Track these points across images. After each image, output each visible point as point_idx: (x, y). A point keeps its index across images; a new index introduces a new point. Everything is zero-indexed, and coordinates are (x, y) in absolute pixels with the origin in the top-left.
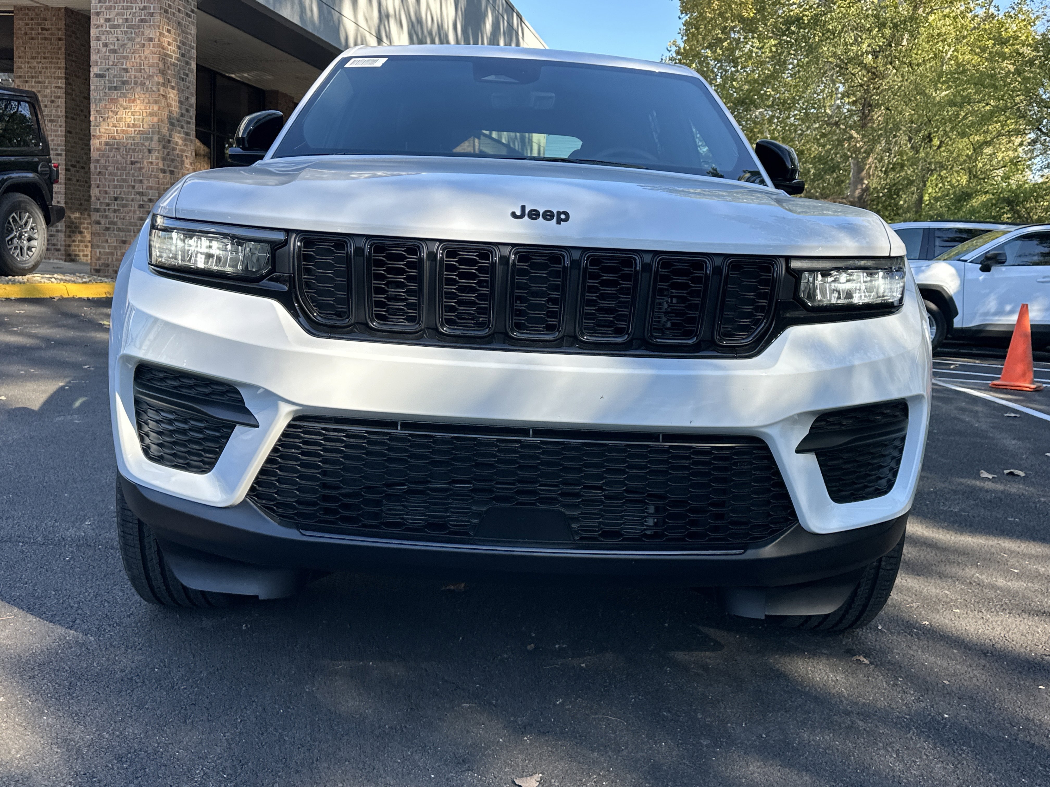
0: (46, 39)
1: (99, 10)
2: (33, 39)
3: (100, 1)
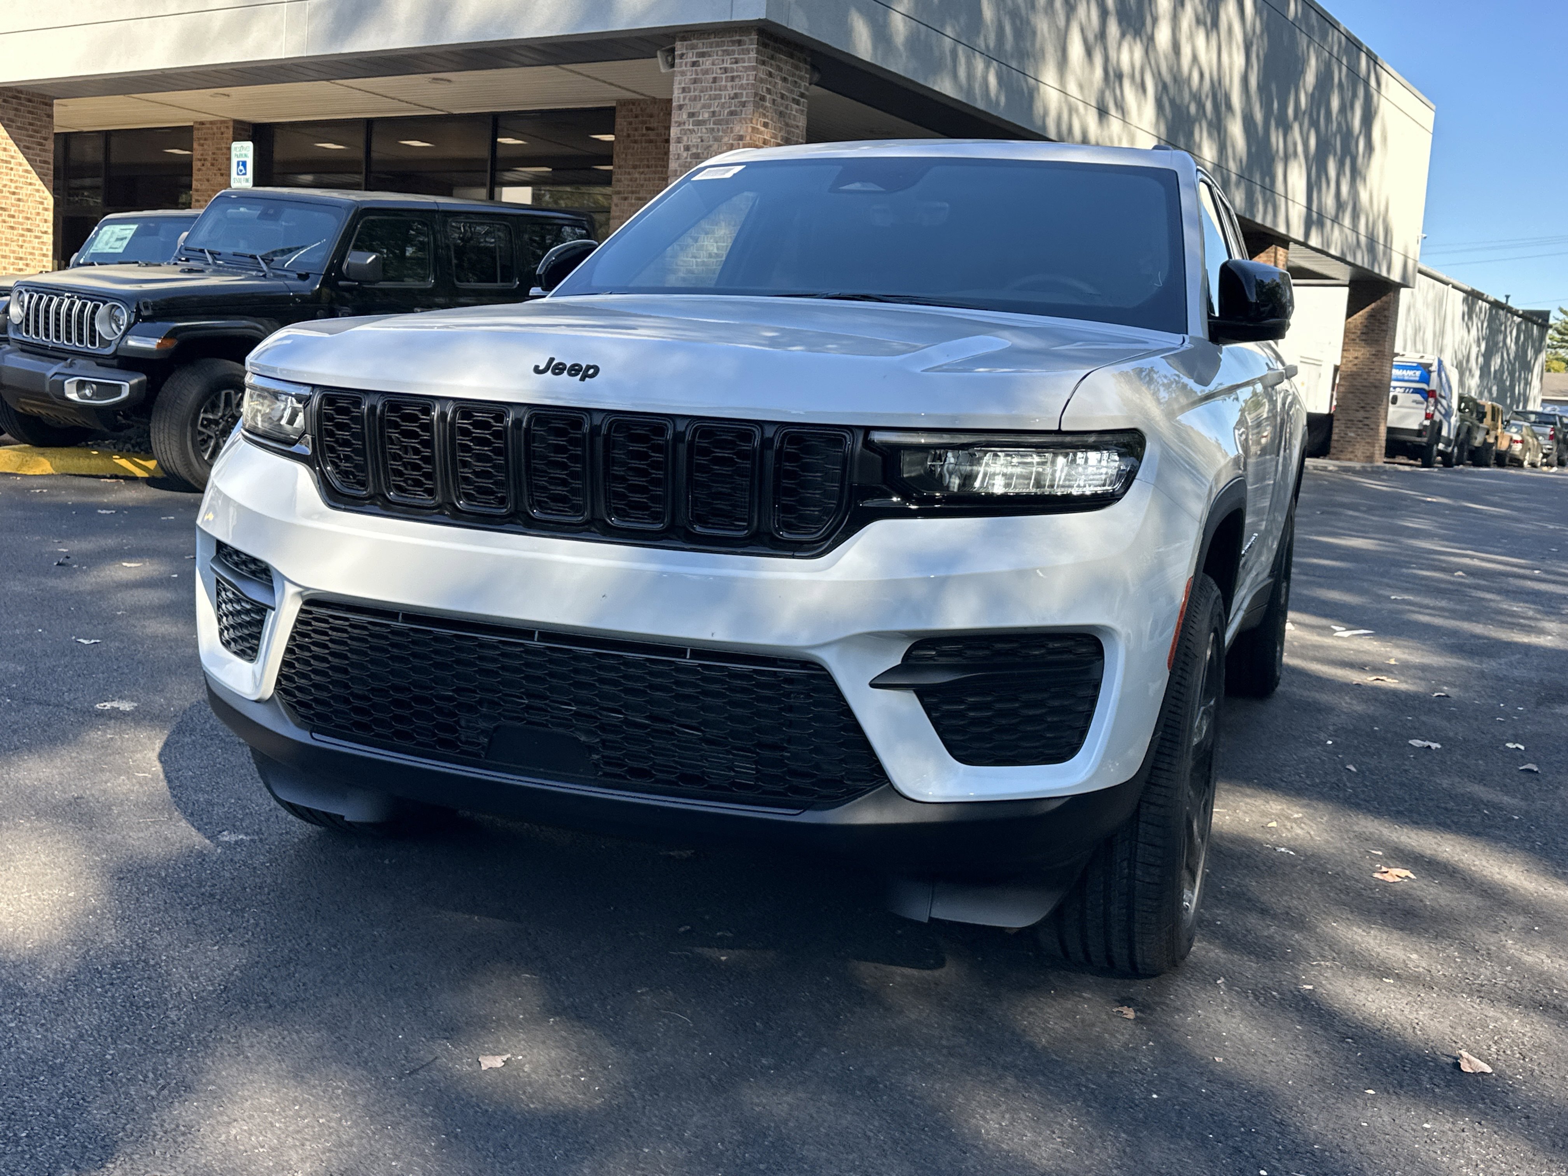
0: (651, 141)
1: (682, 103)
2: (636, 142)
3: (684, 90)
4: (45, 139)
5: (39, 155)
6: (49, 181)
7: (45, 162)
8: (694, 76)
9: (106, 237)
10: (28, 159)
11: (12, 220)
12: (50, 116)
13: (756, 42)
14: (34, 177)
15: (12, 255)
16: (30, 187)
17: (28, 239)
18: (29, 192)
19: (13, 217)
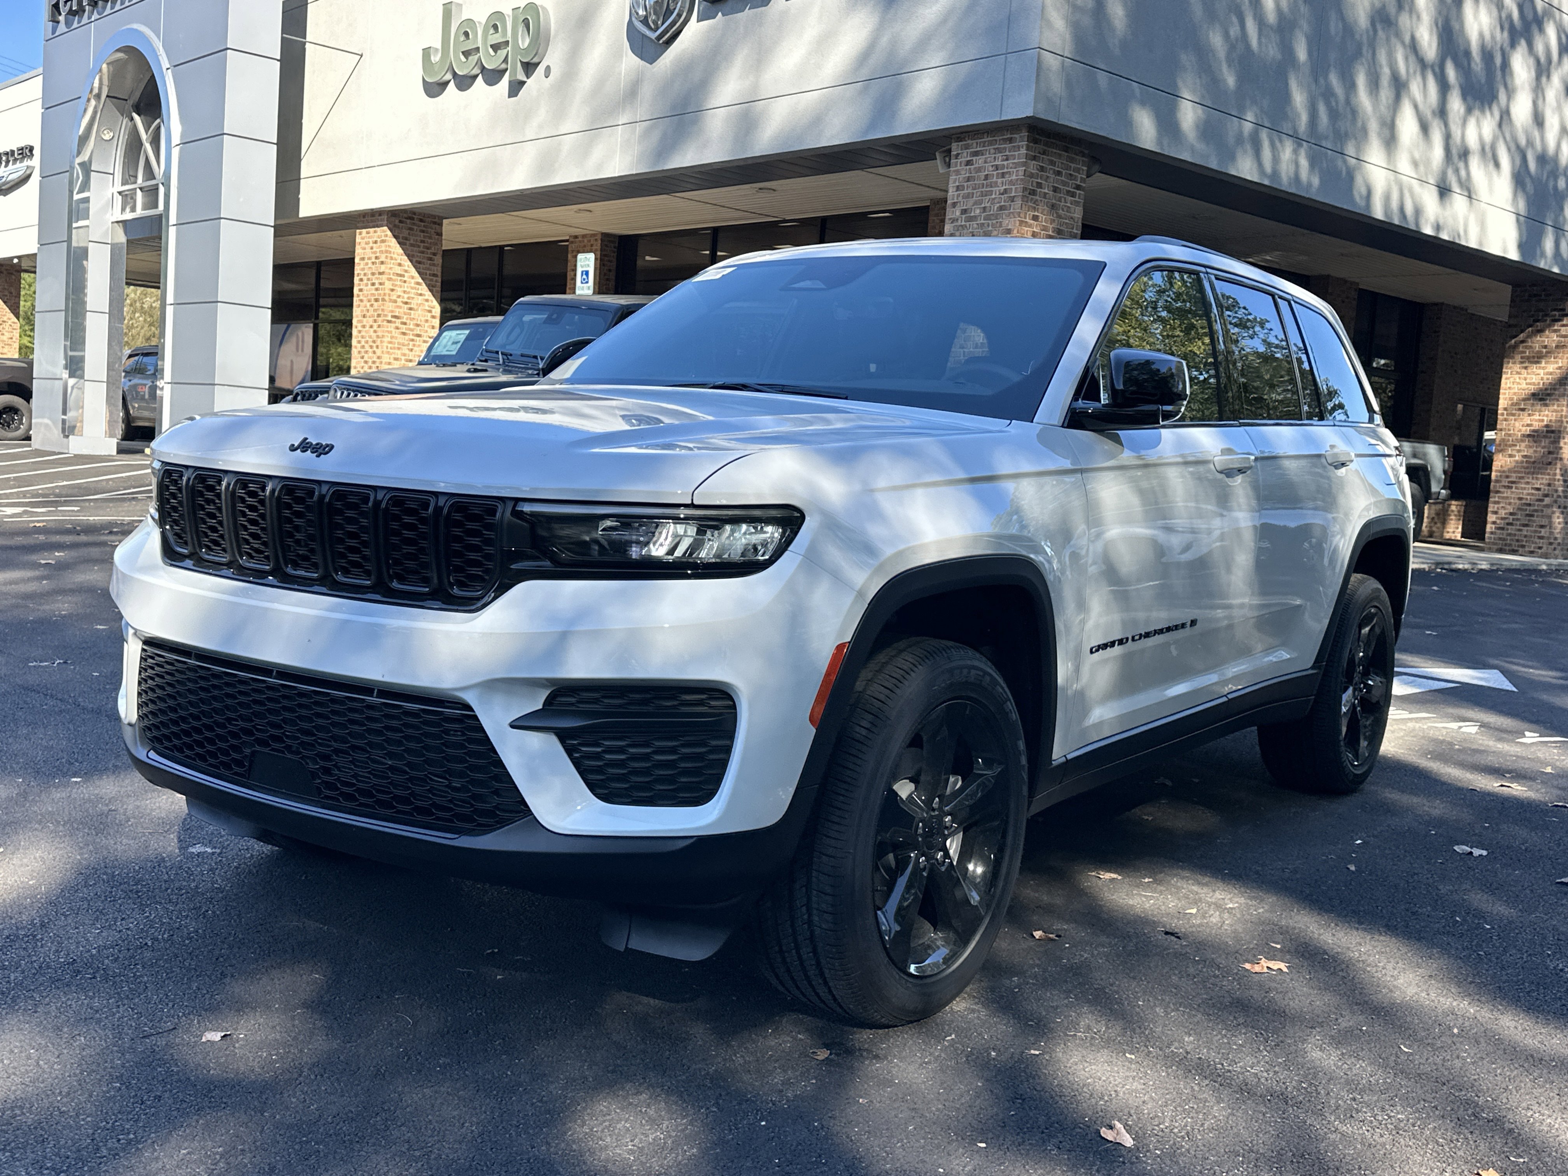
1: (956, 200)
3: (958, 188)
4: (435, 254)
5: (429, 269)
6: (437, 292)
7: (434, 275)
8: (967, 175)
9: (445, 341)
10: (419, 273)
11: (404, 326)
12: (440, 234)
13: (1026, 139)
14: (424, 289)
15: (403, 358)
16: (420, 298)
17: (418, 343)
18: (419, 302)
19: (405, 324)
